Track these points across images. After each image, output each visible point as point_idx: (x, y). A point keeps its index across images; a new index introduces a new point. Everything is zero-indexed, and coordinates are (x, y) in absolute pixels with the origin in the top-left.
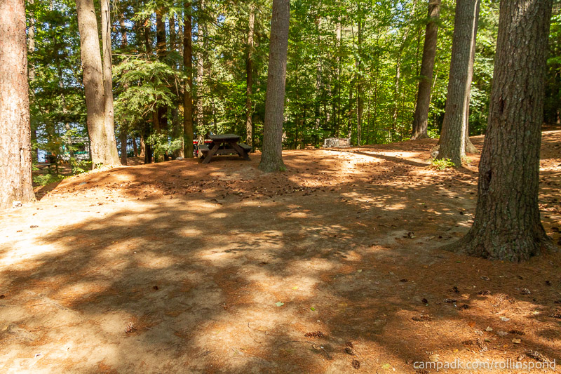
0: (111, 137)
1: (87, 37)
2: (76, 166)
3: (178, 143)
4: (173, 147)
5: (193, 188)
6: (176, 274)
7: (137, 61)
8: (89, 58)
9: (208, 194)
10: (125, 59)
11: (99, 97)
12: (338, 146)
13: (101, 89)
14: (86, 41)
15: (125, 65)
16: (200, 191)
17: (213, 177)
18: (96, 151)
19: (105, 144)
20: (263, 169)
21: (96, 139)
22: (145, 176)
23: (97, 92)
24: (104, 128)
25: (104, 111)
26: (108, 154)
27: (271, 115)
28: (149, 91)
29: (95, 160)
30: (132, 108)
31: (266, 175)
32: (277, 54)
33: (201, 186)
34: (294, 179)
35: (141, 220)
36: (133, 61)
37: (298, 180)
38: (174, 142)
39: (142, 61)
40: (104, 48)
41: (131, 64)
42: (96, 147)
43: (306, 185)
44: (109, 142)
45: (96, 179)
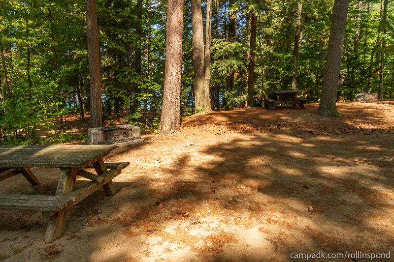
0: (207, 93)
1: (197, 30)
2: (186, 111)
3: (245, 97)
4: (241, 100)
5: (273, 127)
6: (313, 180)
7: (224, 43)
8: (198, 42)
9: (286, 130)
10: (215, 42)
11: (202, 67)
12: (367, 99)
13: (203, 62)
14: (196, 33)
15: (215, 46)
16: (279, 129)
17: (283, 120)
18: (198, 102)
19: (204, 97)
20: (320, 115)
21: (199, 94)
22: (235, 117)
23: (201, 64)
24: (204, 87)
25: (204, 77)
26: (205, 104)
27: (330, 75)
28: (234, 62)
29: (198, 107)
30: (223, 74)
31: (324, 119)
32: (338, 29)
33: (278, 125)
34: (349, 122)
35: (254, 145)
36: (221, 43)
37: (353, 124)
38: (242, 97)
39: (226, 43)
40: (207, 36)
41: (219, 45)
42: (198, 100)
43: (362, 127)
44: (206, 96)
45: (204, 119)
